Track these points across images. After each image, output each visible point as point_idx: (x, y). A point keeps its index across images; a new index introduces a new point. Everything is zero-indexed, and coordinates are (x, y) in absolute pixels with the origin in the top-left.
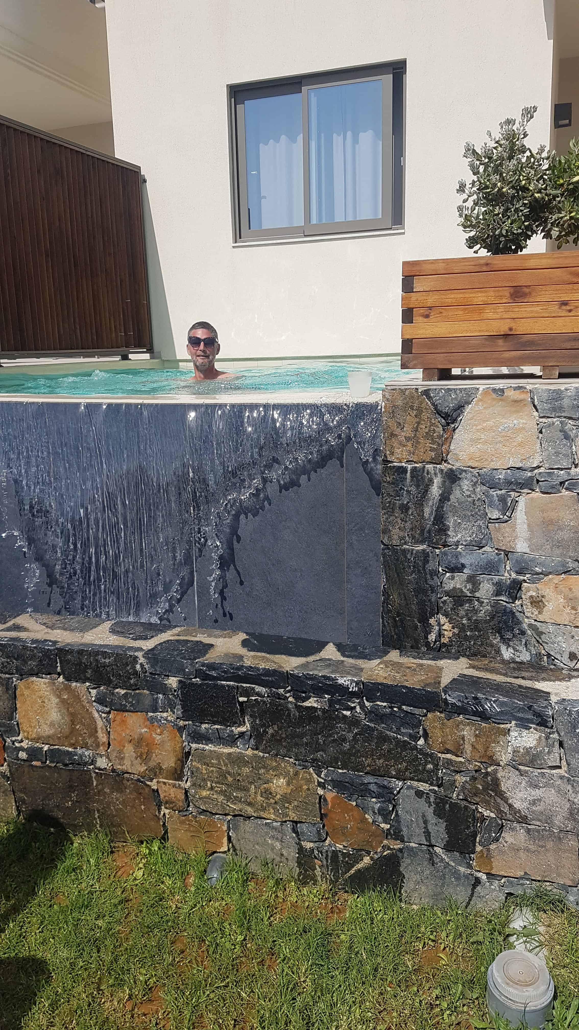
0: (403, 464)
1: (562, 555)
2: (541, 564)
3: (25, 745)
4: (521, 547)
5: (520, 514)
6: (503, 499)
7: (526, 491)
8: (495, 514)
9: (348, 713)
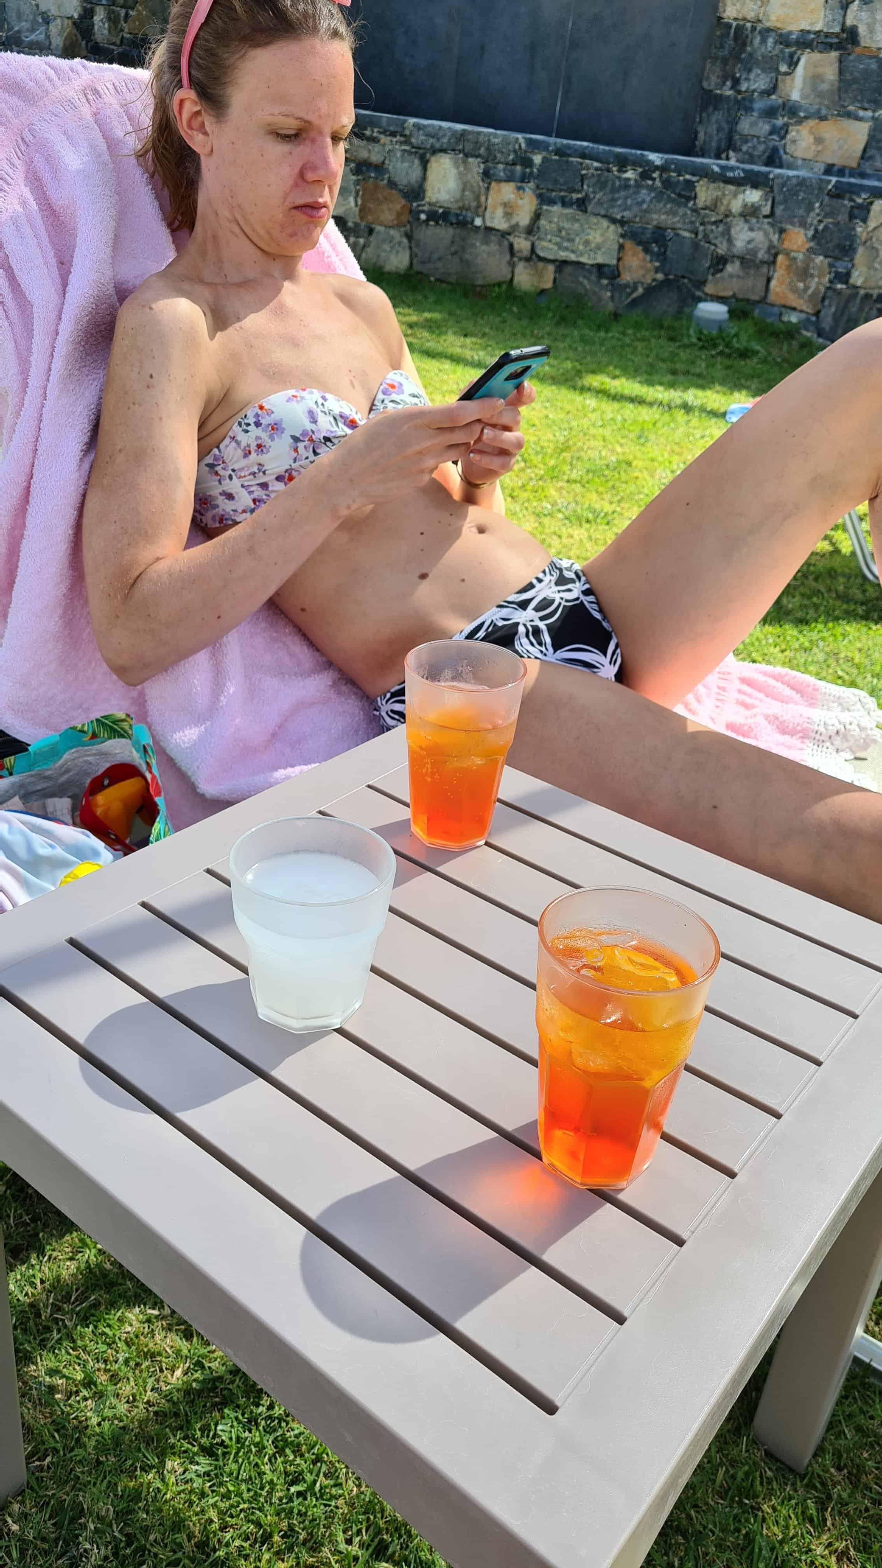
0: (731, 21)
1: (820, 103)
2: (806, 111)
3: (426, 208)
4: (795, 96)
5: (800, 69)
6: (791, 56)
7: (808, 50)
8: (784, 68)
9: (650, 182)
